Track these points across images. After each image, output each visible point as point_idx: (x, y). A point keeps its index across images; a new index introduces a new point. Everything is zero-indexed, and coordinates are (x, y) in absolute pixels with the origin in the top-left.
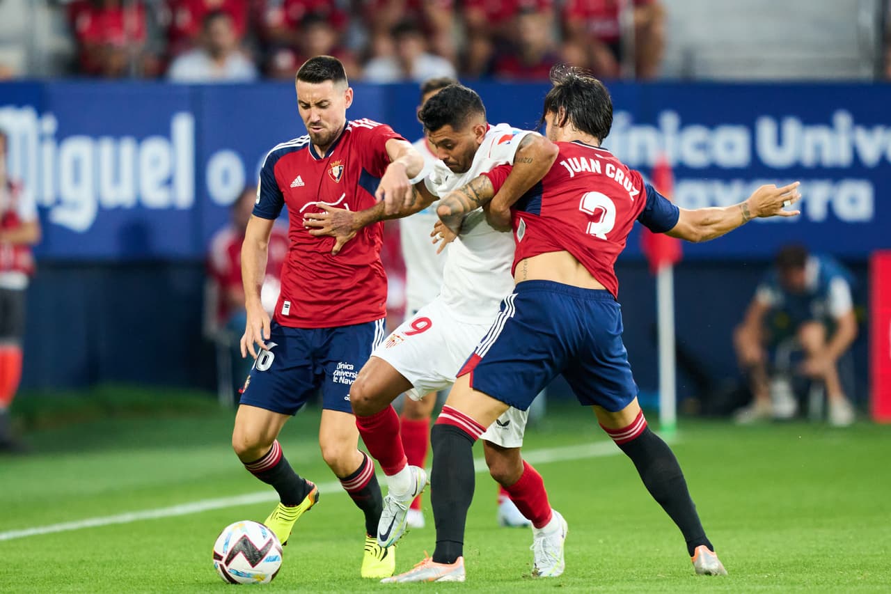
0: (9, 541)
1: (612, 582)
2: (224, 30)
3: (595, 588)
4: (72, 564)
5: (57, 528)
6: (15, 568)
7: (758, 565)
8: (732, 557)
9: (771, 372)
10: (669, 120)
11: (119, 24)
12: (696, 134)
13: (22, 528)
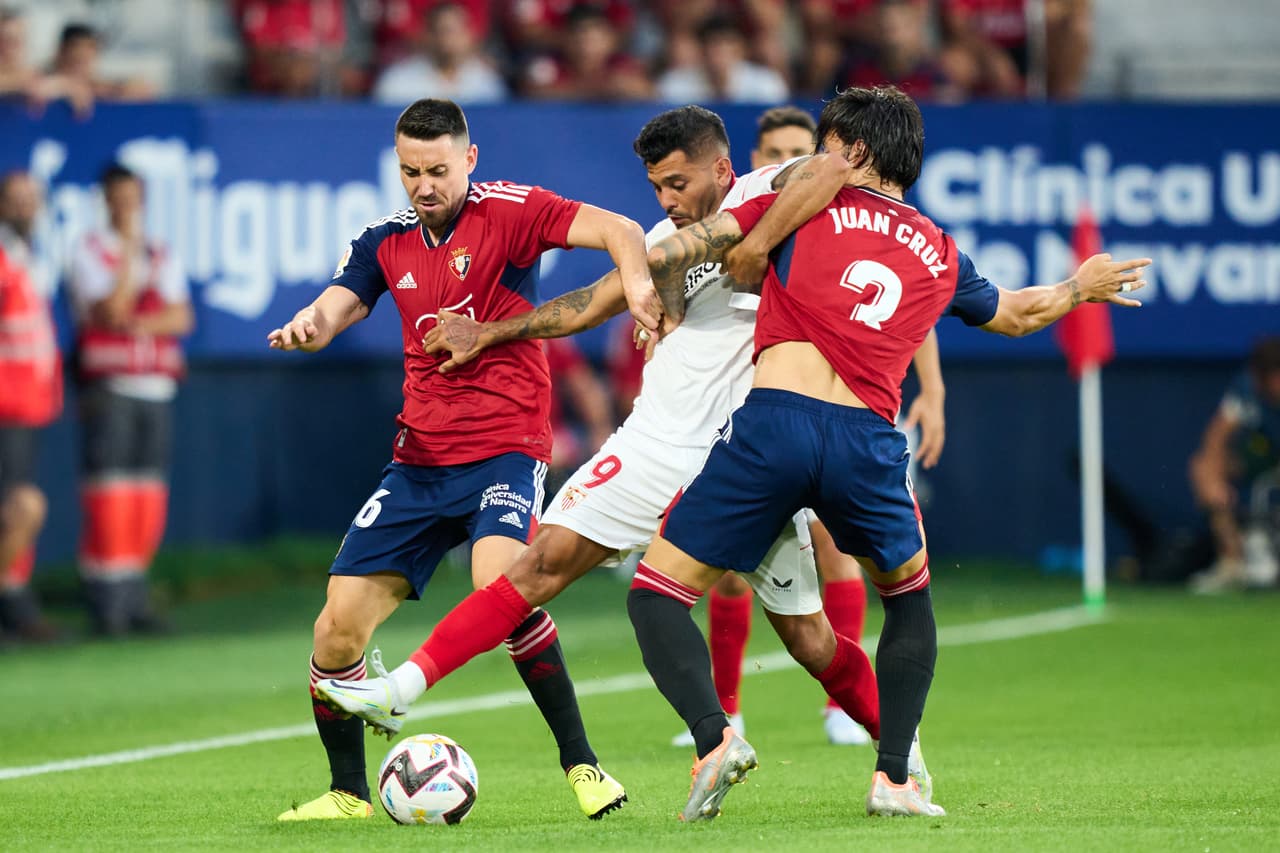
0: (147, 762)
1: (1012, 823)
2: (455, 29)
3: (989, 830)
4: (237, 794)
5: (217, 743)
6: (155, 800)
7: (1223, 798)
8: (1186, 786)
9: (1243, 520)
10: (1096, 158)
11: (305, 21)
12: (1136, 177)
13: (166, 742)
